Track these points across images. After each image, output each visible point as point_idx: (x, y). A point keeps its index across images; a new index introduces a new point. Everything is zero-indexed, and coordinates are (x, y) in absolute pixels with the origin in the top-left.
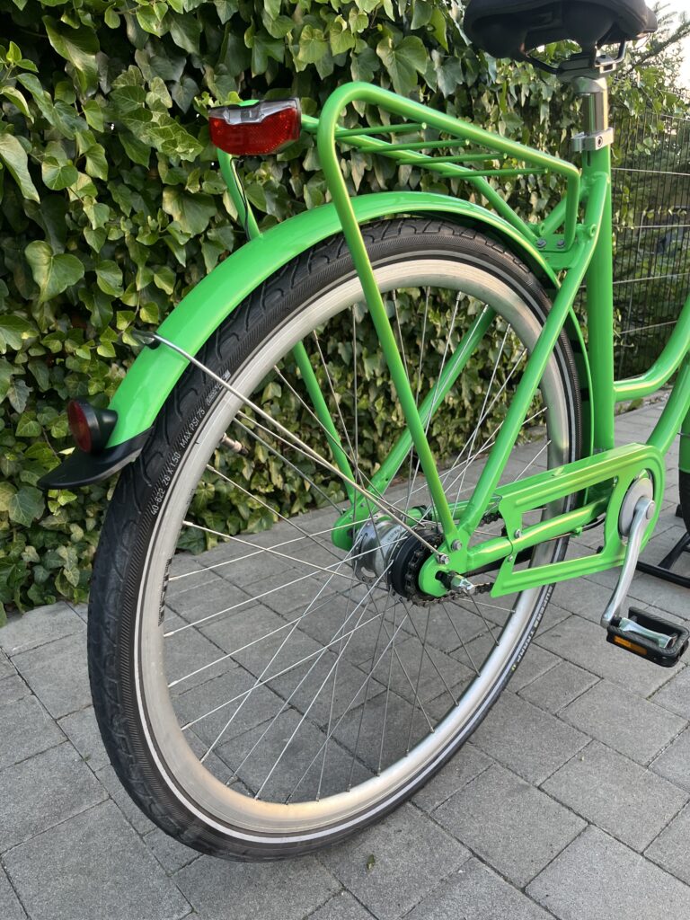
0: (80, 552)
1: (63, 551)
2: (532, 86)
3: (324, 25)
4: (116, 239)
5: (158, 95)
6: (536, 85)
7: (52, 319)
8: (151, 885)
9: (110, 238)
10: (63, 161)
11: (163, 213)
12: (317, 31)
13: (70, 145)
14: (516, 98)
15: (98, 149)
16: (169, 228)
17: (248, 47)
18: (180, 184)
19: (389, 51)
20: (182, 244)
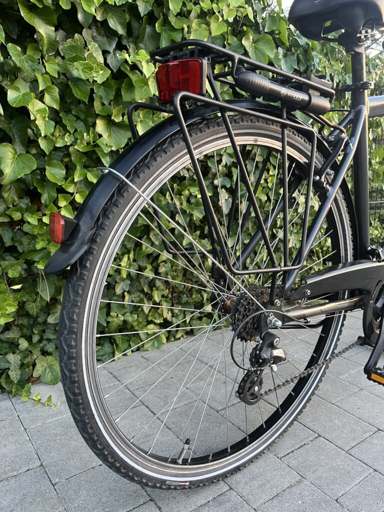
0: (24, 358)
1: (11, 357)
4: (61, 146)
6: (343, 77)
7: (16, 199)
9: (56, 145)
11: (95, 132)
15: (54, 88)
16: (98, 142)
17: (158, 32)
18: (108, 115)
19: (250, 44)
20: (106, 152)
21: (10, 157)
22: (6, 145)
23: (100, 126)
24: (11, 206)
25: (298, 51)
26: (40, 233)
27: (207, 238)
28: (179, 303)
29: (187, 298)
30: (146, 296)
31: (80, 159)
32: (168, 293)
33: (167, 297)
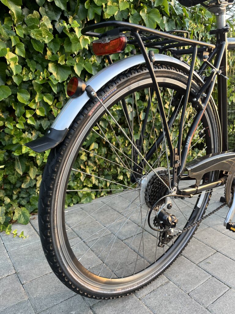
2: (203, 34)
4: (27, 80)
6: (205, 33)
9: (24, 80)
11: (47, 71)
15: (22, 44)
16: (50, 78)
17: (86, 8)
18: (56, 60)
19: (145, 14)
20: (55, 84)
23: (51, 68)
25: (176, 18)
26: (15, 134)
27: (120, 135)
28: (103, 175)
29: (108, 172)
30: (82, 170)
31: (39, 88)
32: (96, 169)
33: (95, 171)
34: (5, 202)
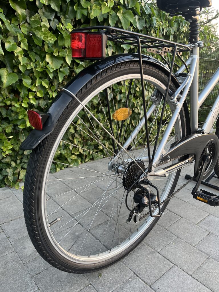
0: (14, 170)
1: (8, 170)
2: (168, 29)
3: (100, 5)
4: (30, 69)
5: (45, 23)
6: (169, 29)
7: (7, 94)
8: (25, 280)
9: (28, 68)
10: (13, 42)
11: (45, 61)
12: (98, 6)
13: (16, 38)
14: (162, 32)
15: (25, 39)
16: (47, 66)
17: (75, 10)
18: (52, 52)
19: (121, 14)
20: (51, 72)
21: (6, 75)
22: (4, 69)
23: (48, 59)
24: (5, 98)
25: (146, 17)
26: (20, 111)
27: (100, 113)
28: (87, 145)
29: (90, 143)
30: (70, 142)
31: (38, 74)
32: (81, 140)
33: (80, 142)
34: (12, 165)
